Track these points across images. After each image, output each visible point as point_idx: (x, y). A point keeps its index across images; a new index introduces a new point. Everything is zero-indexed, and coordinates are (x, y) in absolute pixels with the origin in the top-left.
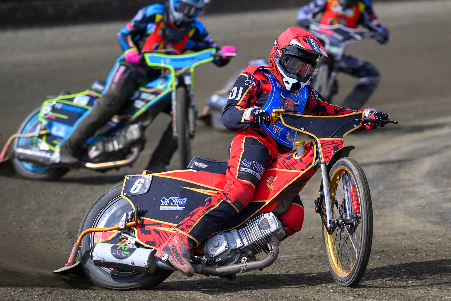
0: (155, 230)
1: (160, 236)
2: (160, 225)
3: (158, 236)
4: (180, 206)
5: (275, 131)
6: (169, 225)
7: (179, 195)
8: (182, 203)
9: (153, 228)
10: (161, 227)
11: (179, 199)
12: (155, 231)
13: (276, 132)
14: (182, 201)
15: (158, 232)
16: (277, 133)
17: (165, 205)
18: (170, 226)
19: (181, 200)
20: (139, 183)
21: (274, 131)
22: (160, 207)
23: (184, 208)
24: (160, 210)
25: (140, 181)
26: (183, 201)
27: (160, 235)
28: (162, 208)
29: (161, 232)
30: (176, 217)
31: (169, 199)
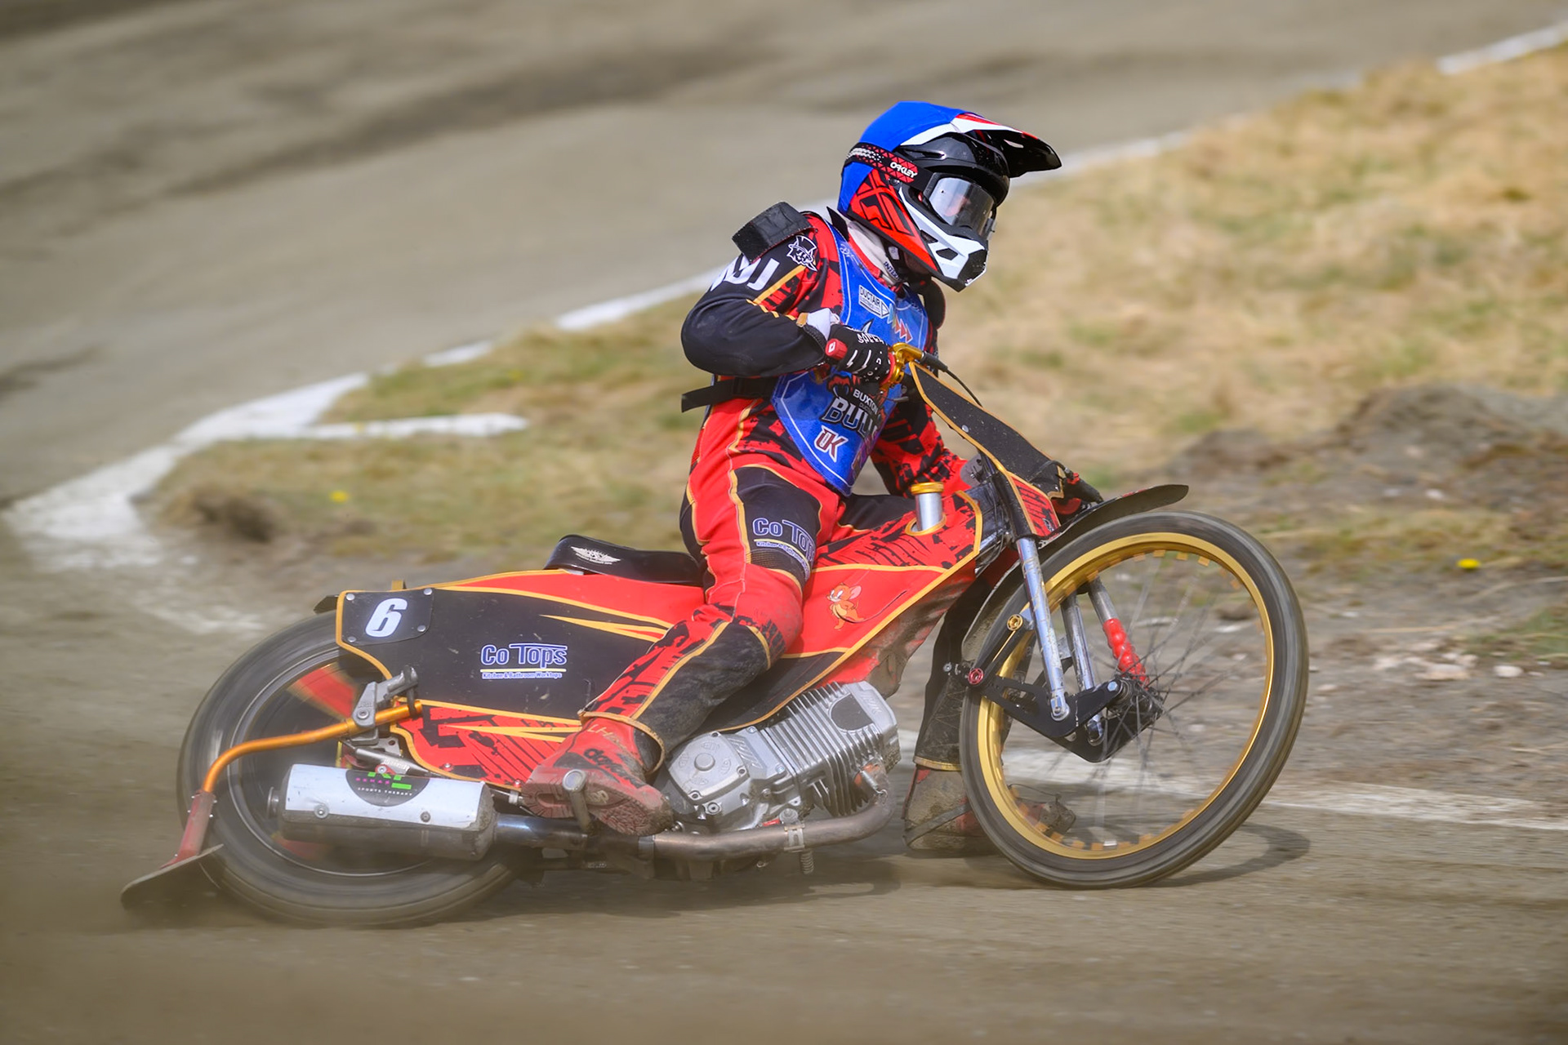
0: (474, 734)
1: (495, 751)
2: (490, 720)
3: (488, 750)
4: (548, 667)
6: (523, 720)
7: (540, 639)
8: (553, 660)
9: (466, 731)
10: (495, 725)
12: (476, 739)
13: (825, 448)
14: (554, 654)
15: (486, 740)
16: (825, 451)
17: (496, 666)
18: (525, 723)
19: (551, 652)
20: (392, 608)
21: (819, 446)
22: (482, 671)
23: (564, 670)
25: (393, 606)
26: (557, 654)
27: (495, 749)
28: (487, 674)
29: (498, 741)
30: (544, 697)
31: (509, 650)
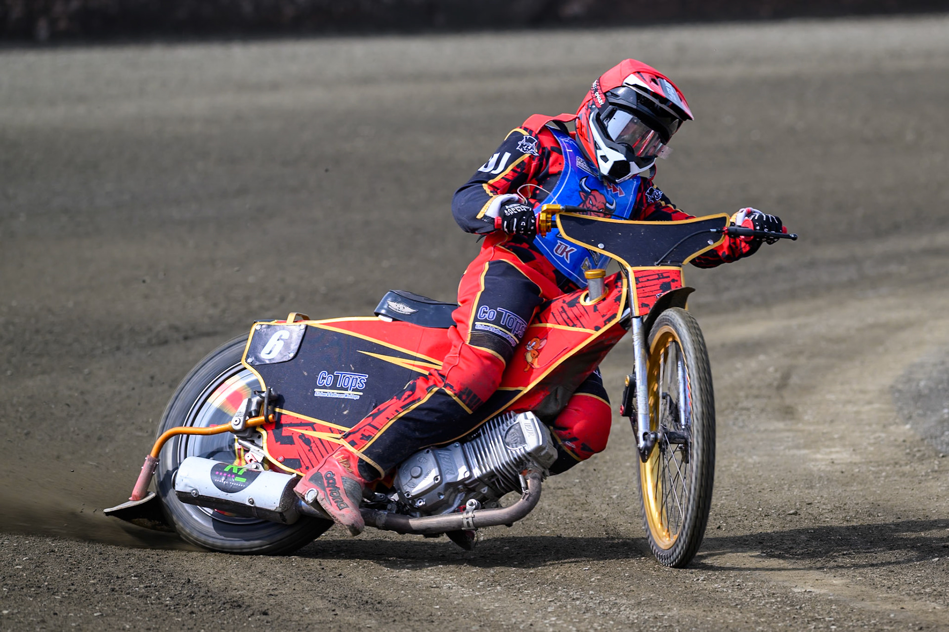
0: (302, 436)
1: (311, 450)
2: (313, 427)
3: (307, 448)
4: (353, 390)
5: (559, 251)
6: (330, 428)
7: (353, 369)
8: (357, 385)
9: (298, 433)
10: (314, 430)
11: (353, 376)
12: (302, 439)
13: (561, 254)
15: (307, 440)
16: (561, 256)
17: (324, 387)
18: (331, 430)
19: (357, 379)
21: (557, 252)
22: (315, 390)
23: (361, 394)
24: (315, 395)
26: (360, 381)
27: (311, 447)
28: (318, 393)
29: (314, 442)
30: (345, 413)
31: (334, 375)
